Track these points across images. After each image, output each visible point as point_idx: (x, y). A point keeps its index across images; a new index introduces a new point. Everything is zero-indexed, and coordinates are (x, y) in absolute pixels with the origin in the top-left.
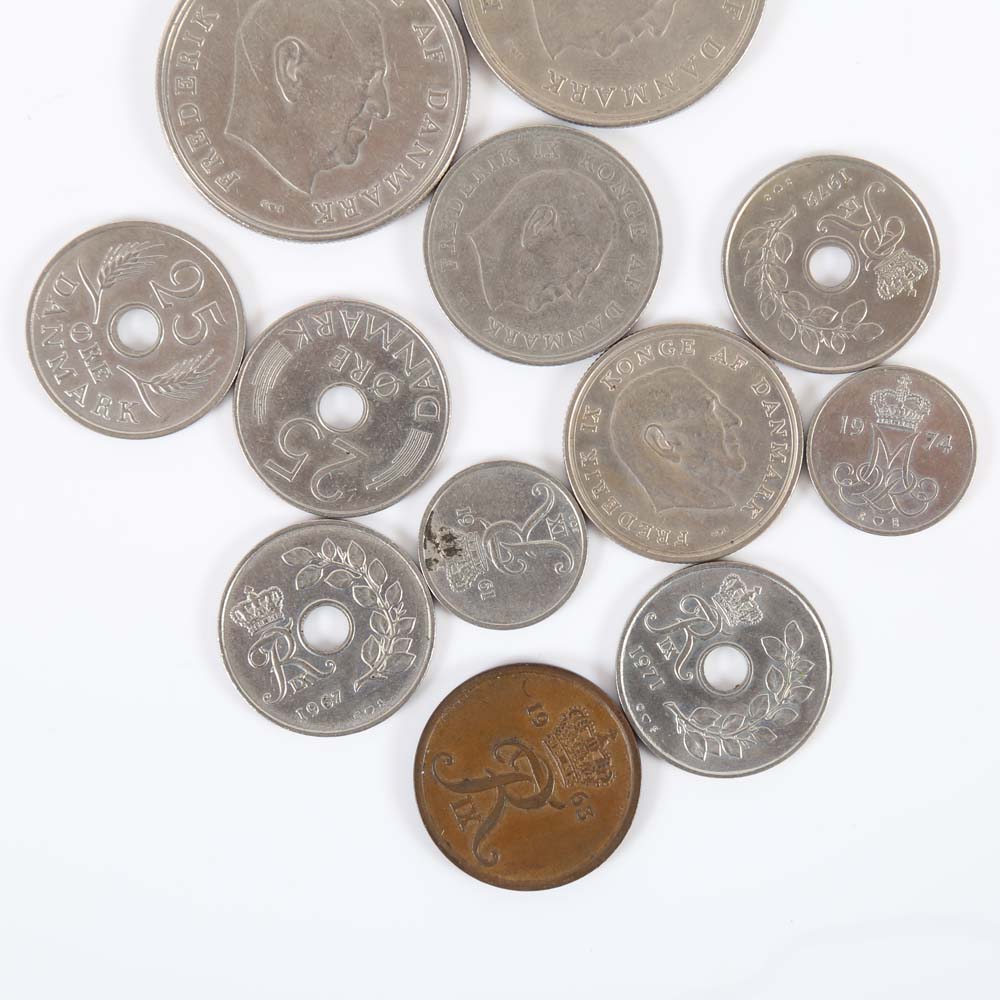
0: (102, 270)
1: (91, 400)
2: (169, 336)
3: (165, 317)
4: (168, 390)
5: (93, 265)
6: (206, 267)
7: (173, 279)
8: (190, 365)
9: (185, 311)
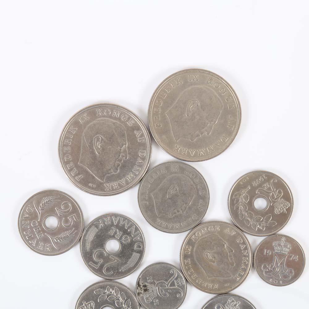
0: (41, 205)
1: (37, 244)
2: (61, 224)
3: (60, 219)
4: (60, 241)
5: (38, 203)
6: (72, 203)
7: (62, 207)
8: (67, 233)
9: (66, 217)
